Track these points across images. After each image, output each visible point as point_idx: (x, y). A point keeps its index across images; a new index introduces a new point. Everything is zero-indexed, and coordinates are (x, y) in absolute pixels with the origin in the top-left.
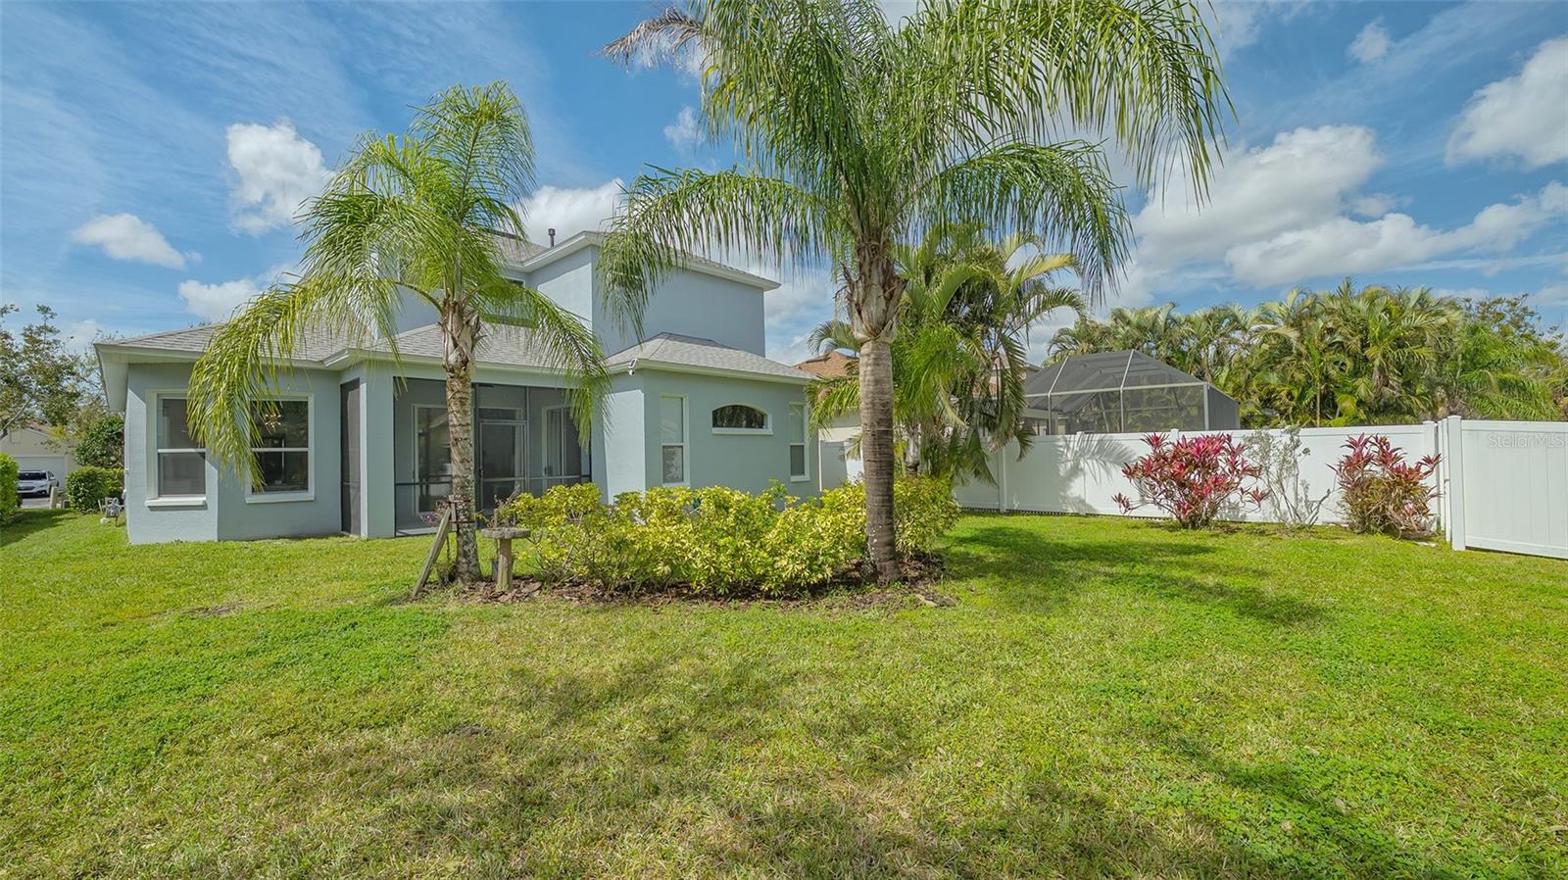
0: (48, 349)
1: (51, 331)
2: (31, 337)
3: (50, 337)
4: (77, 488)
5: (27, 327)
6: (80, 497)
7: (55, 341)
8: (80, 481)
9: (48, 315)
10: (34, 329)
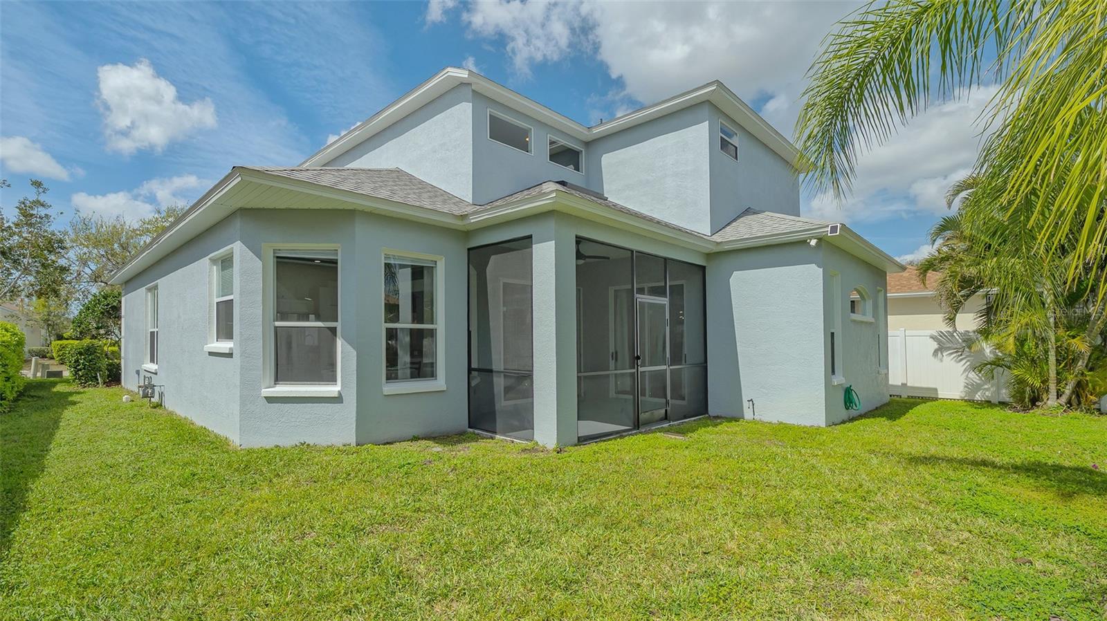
0: (40, 223)
1: (43, 205)
2: (26, 212)
3: (42, 211)
4: (77, 361)
5: (22, 200)
6: (80, 370)
7: (46, 215)
8: (81, 354)
9: (41, 190)
10: (28, 204)
